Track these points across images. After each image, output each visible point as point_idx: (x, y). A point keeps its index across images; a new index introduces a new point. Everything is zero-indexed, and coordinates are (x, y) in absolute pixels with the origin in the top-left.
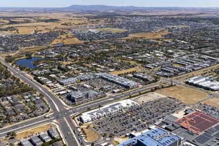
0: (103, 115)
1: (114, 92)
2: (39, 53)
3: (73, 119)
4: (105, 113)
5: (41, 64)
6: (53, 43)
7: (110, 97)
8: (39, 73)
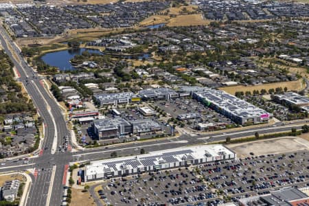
0: (135, 171)
1: (198, 129)
2: (99, 41)
3: (71, 171)
4: (141, 166)
5: (85, 63)
6: (143, 23)
7: (184, 137)
8: (68, 78)
